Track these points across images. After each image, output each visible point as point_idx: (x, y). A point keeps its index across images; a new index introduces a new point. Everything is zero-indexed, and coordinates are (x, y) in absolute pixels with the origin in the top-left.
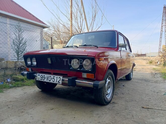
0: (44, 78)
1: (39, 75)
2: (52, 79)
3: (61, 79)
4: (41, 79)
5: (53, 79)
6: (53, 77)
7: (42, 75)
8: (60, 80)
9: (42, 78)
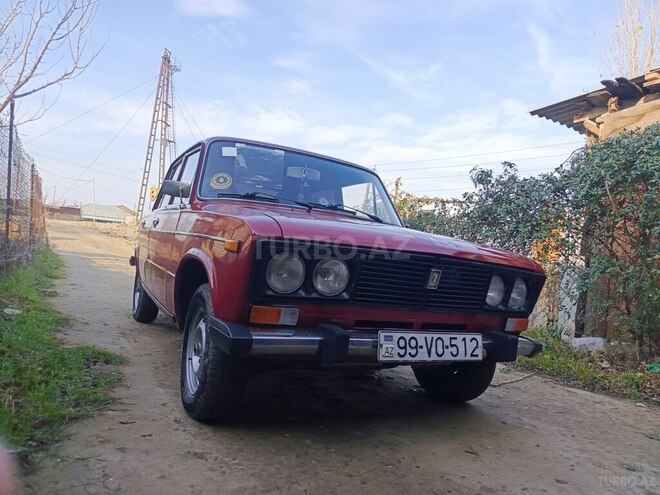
0: (416, 347)
1: (389, 339)
2: (447, 347)
3: (480, 344)
4: (402, 352)
5: (452, 346)
6: (451, 338)
7: (402, 338)
8: (477, 347)
9: (405, 347)
